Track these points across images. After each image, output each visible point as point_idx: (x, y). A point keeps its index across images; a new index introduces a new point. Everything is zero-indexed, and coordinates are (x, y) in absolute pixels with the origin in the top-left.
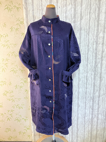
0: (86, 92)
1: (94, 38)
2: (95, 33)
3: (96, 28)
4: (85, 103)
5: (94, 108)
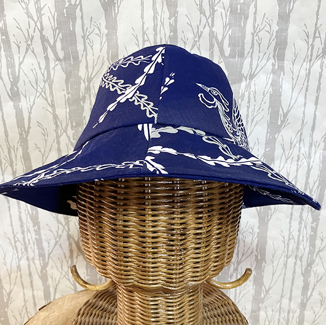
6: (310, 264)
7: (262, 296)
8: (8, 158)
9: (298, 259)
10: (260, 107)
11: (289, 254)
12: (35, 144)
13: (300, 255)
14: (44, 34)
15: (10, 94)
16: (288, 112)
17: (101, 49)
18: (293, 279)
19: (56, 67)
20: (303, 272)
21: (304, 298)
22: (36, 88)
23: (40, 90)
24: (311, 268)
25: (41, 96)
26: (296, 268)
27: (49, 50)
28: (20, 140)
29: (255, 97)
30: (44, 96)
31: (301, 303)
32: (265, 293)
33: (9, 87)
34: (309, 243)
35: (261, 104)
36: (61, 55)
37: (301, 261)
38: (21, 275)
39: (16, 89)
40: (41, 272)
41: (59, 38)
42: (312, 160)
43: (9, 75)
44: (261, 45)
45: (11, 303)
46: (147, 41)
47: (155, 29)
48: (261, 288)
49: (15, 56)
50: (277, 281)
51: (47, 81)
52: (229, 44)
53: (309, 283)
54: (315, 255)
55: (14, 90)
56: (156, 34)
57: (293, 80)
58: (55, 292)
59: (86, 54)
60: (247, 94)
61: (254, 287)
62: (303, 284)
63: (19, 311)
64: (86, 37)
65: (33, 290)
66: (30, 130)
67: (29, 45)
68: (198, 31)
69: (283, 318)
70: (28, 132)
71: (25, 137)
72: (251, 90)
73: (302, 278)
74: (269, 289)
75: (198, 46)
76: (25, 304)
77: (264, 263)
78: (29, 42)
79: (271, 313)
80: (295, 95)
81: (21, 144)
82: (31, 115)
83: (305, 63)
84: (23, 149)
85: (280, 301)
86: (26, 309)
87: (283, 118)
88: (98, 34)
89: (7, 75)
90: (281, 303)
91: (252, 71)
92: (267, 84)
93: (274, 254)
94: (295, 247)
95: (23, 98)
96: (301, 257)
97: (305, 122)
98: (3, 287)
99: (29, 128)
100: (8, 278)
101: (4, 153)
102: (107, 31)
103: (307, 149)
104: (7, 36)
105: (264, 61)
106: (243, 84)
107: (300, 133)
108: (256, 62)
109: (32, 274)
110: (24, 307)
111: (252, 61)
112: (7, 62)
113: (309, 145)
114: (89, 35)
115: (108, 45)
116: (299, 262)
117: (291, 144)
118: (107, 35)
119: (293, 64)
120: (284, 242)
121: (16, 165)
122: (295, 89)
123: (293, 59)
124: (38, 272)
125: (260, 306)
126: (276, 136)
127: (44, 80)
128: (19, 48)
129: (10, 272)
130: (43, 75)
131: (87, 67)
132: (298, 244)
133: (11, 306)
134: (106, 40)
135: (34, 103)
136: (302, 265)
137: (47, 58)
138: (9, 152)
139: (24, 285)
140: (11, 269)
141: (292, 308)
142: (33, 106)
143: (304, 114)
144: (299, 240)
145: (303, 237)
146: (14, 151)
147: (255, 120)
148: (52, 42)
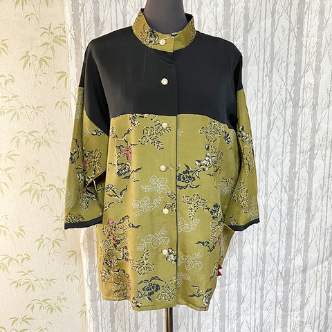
0: (264, 255)
1: (286, 89)
2: (291, 74)
3: (293, 57)
4: (262, 289)
5: (290, 305)
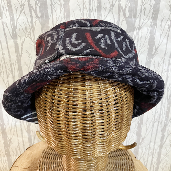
6: (165, 126)
7: (141, 141)
8: (11, 69)
9: (159, 123)
10: (144, 45)
11: (155, 120)
12: (25, 62)
13: (160, 121)
14: (30, 3)
15: (12, 35)
16: (158, 47)
17: (61, 12)
18: (156, 133)
19: (36, 22)
20: (162, 130)
21: (161, 143)
22: (25, 32)
23: (27, 33)
24: (166, 128)
25: (28, 37)
26: (158, 127)
27: (33, 12)
28: (17, 60)
29: (141, 39)
30: (30, 37)
31: (160, 145)
32: (142, 140)
33: (11, 32)
34: (166, 115)
35: (144, 43)
36: (39, 15)
37: (161, 124)
38: (17, 130)
39: (15, 33)
40: (27, 129)
41: (38, 6)
42: (169, 73)
43: (11, 25)
44: (145, 12)
45: (11, 144)
46: (85, 8)
47: (90, 2)
48: (140, 137)
49: (14, 15)
50: (148, 134)
51: (32, 29)
52: (129, 11)
53: (164, 136)
54: (168, 121)
55: (14, 33)
56: (90, 5)
57: (161, 30)
58: (34, 139)
59: (53, 14)
60: (137, 37)
61: (137, 137)
62: (161, 136)
63: (16, 149)
64: (53, 6)
65: (23, 138)
66: (22, 55)
67: (22, 9)
68: (112, 4)
69: (150, 152)
70: (21, 56)
71: (19, 58)
72: (139, 35)
73: (161, 133)
74: (144, 138)
75: (112, 11)
76: (19, 145)
77: (142, 125)
78: (22, 8)
79: (145, 150)
80: (162, 38)
81: (17, 62)
82: (23, 47)
83: (168, 22)
84: (18, 65)
85: (149, 144)
86: (19, 147)
87: (155, 50)
88: (59, 4)
89: (10, 25)
90: (150, 145)
91: (140, 25)
92: (148, 32)
93: (148, 120)
94: (158, 117)
95: (18, 38)
96: (161, 122)
97: (166, 53)
98: (7, 136)
99: (22, 53)
100: (10, 131)
101: (8, 66)
102: (64, 2)
103: (167, 67)
104: (10, 4)
105: (147, 21)
106: (135, 32)
107: (163, 58)
108: (142, 21)
109: (23, 129)
110: (18, 147)
111: (140, 20)
112: (10, 18)
113: (168, 65)
114: (54, 4)
115: (64, 10)
116: (160, 125)
117: (159, 64)
118: (64, 5)
119: (162, 22)
120: (153, 114)
121: (15, 73)
122: (162, 36)
123: (162, 19)
124: (25, 129)
125: (139, 146)
126: (151, 60)
127: (30, 28)
128: (17, 10)
129: (11, 129)
130: (30, 25)
131: (53, 22)
132: (160, 115)
133: (11, 146)
134: (63, 7)
135: (24, 40)
136: (161, 126)
137: (31, 16)
138: (11, 66)
139: (18, 135)
140: (12, 127)
141: (155, 147)
142: (24, 42)
143: (166, 48)
144: (160, 113)
145: (163, 112)
146: (14, 65)
147: (141, 51)
148: (34, 8)
